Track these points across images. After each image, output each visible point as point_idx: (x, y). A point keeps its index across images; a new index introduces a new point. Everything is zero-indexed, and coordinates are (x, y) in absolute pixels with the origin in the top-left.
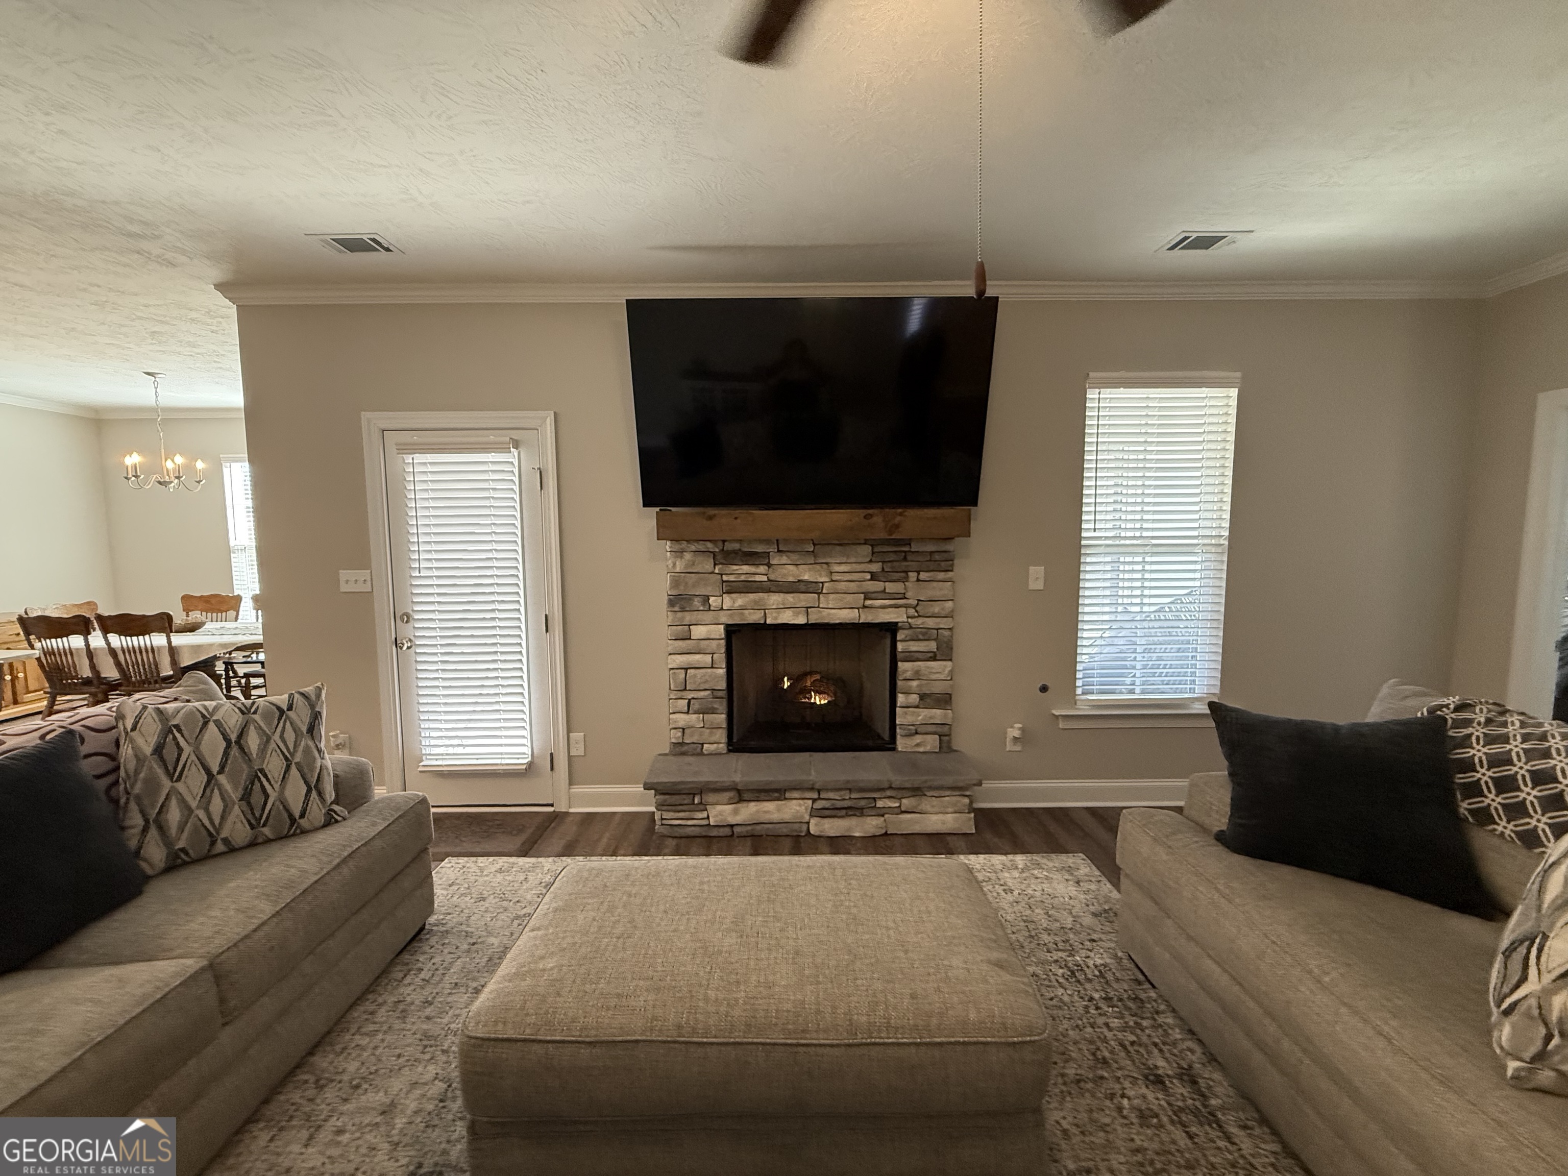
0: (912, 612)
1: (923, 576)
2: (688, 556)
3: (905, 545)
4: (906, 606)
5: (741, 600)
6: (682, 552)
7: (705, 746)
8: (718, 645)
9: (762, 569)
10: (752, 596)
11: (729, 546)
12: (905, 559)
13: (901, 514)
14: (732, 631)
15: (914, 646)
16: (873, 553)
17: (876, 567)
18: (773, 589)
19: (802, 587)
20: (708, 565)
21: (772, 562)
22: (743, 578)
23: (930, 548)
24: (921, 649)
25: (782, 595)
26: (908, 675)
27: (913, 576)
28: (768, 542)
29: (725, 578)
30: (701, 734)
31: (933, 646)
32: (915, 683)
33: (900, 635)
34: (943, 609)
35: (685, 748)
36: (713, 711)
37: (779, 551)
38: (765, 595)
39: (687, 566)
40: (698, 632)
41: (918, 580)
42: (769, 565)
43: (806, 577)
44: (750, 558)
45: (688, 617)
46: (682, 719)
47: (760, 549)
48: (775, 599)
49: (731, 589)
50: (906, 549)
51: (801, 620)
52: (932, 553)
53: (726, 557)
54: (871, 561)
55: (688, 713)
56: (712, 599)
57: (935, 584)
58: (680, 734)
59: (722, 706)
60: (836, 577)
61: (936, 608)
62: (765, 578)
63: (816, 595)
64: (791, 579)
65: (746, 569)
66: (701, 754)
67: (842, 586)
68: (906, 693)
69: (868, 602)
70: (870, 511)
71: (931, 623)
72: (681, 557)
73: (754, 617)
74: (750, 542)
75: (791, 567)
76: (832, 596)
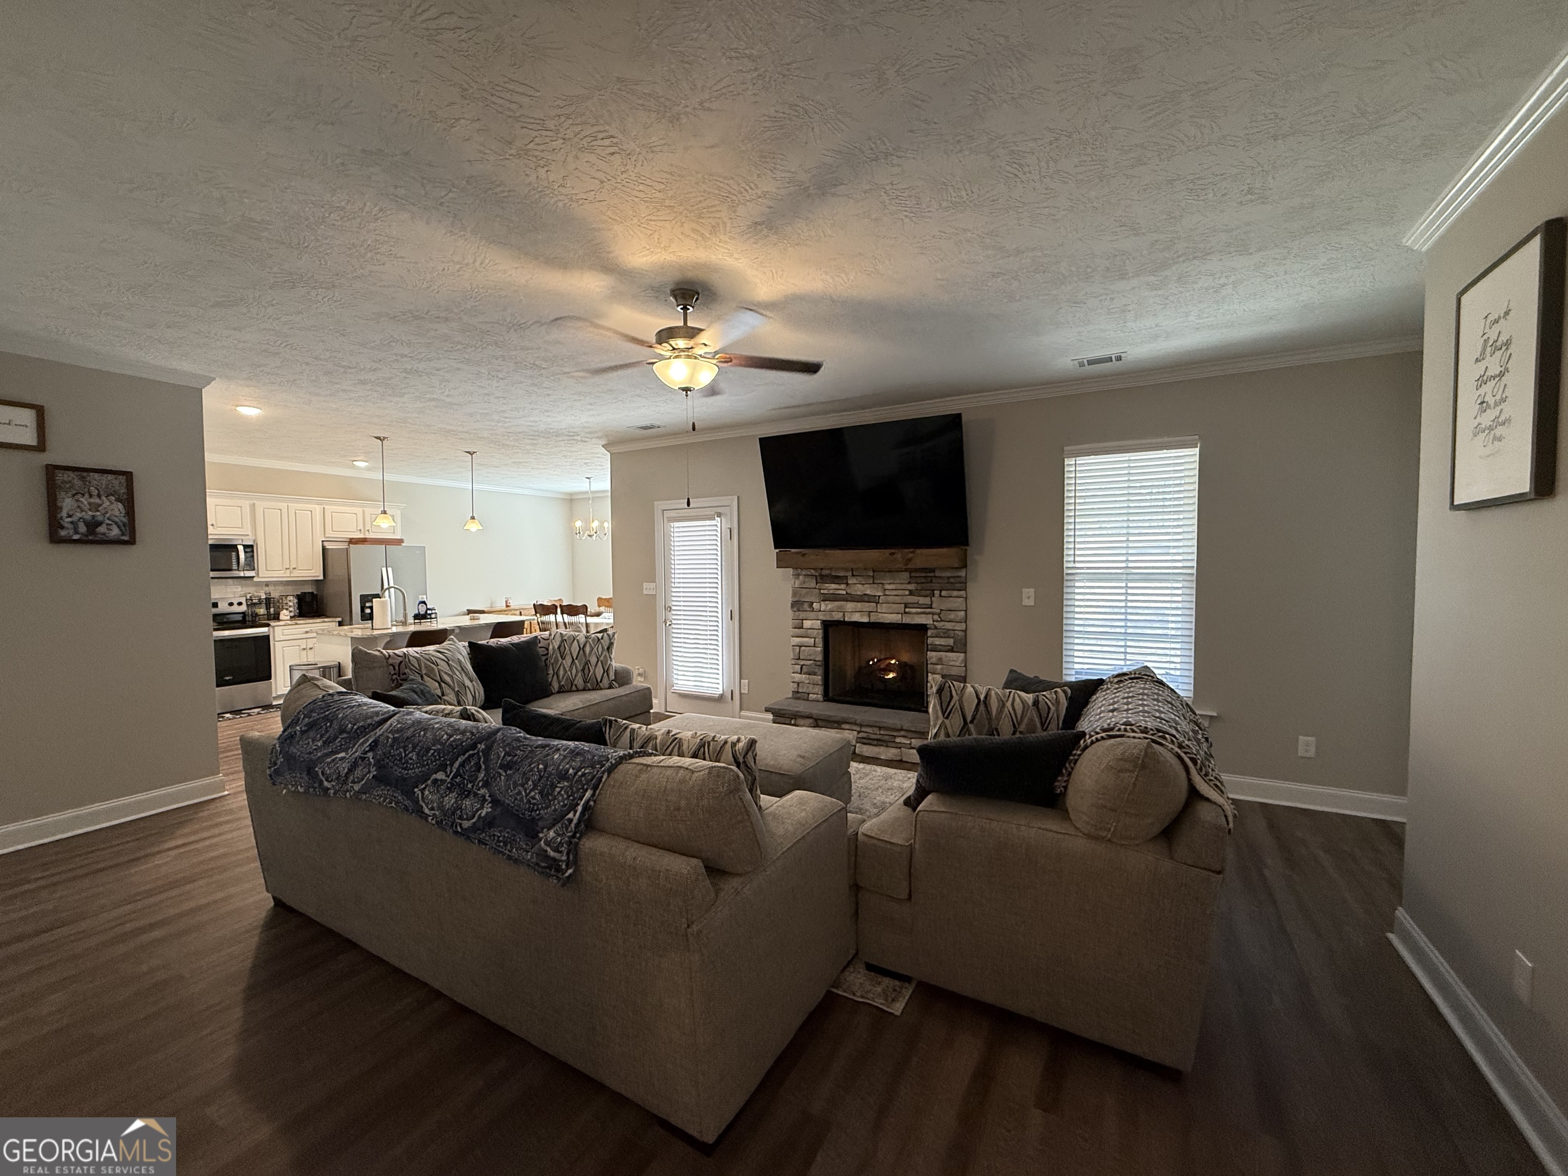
0: (936, 617)
1: (944, 593)
2: (801, 577)
3: (930, 572)
4: (933, 614)
5: (830, 605)
6: (799, 575)
7: (811, 695)
8: (818, 633)
9: (843, 586)
10: (837, 603)
11: (825, 572)
12: (931, 582)
13: (912, 552)
14: (827, 626)
15: (938, 641)
16: (911, 577)
17: (912, 587)
18: (849, 599)
19: (866, 598)
20: (813, 584)
21: (849, 582)
22: (831, 592)
23: (948, 574)
24: (943, 644)
25: (855, 603)
26: (934, 660)
27: (937, 593)
28: (846, 570)
29: (822, 591)
30: (808, 687)
31: (951, 642)
32: (939, 667)
33: (929, 633)
34: (957, 616)
35: (799, 695)
36: (815, 674)
37: (853, 575)
38: (845, 603)
39: (800, 584)
40: (807, 624)
41: (941, 596)
42: (847, 584)
43: (868, 592)
44: (836, 579)
45: (802, 615)
46: (798, 677)
47: (841, 574)
48: (850, 606)
49: (826, 598)
50: (932, 574)
51: (865, 620)
52: (948, 578)
53: (823, 578)
54: (909, 583)
55: (801, 673)
56: (815, 604)
57: (951, 599)
58: (796, 686)
59: (820, 671)
60: (887, 593)
61: (952, 616)
62: (844, 592)
63: (875, 604)
64: (859, 593)
65: (834, 586)
66: (807, 700)
67: (891, 599)
68: (934, 673)
69: (907, 610)
70: (893, 551)
71: (949, 626)
72: (798, 578)
73: (837, 616)
74: (837, 569)
75: (860, 586)
76: (884, 605)
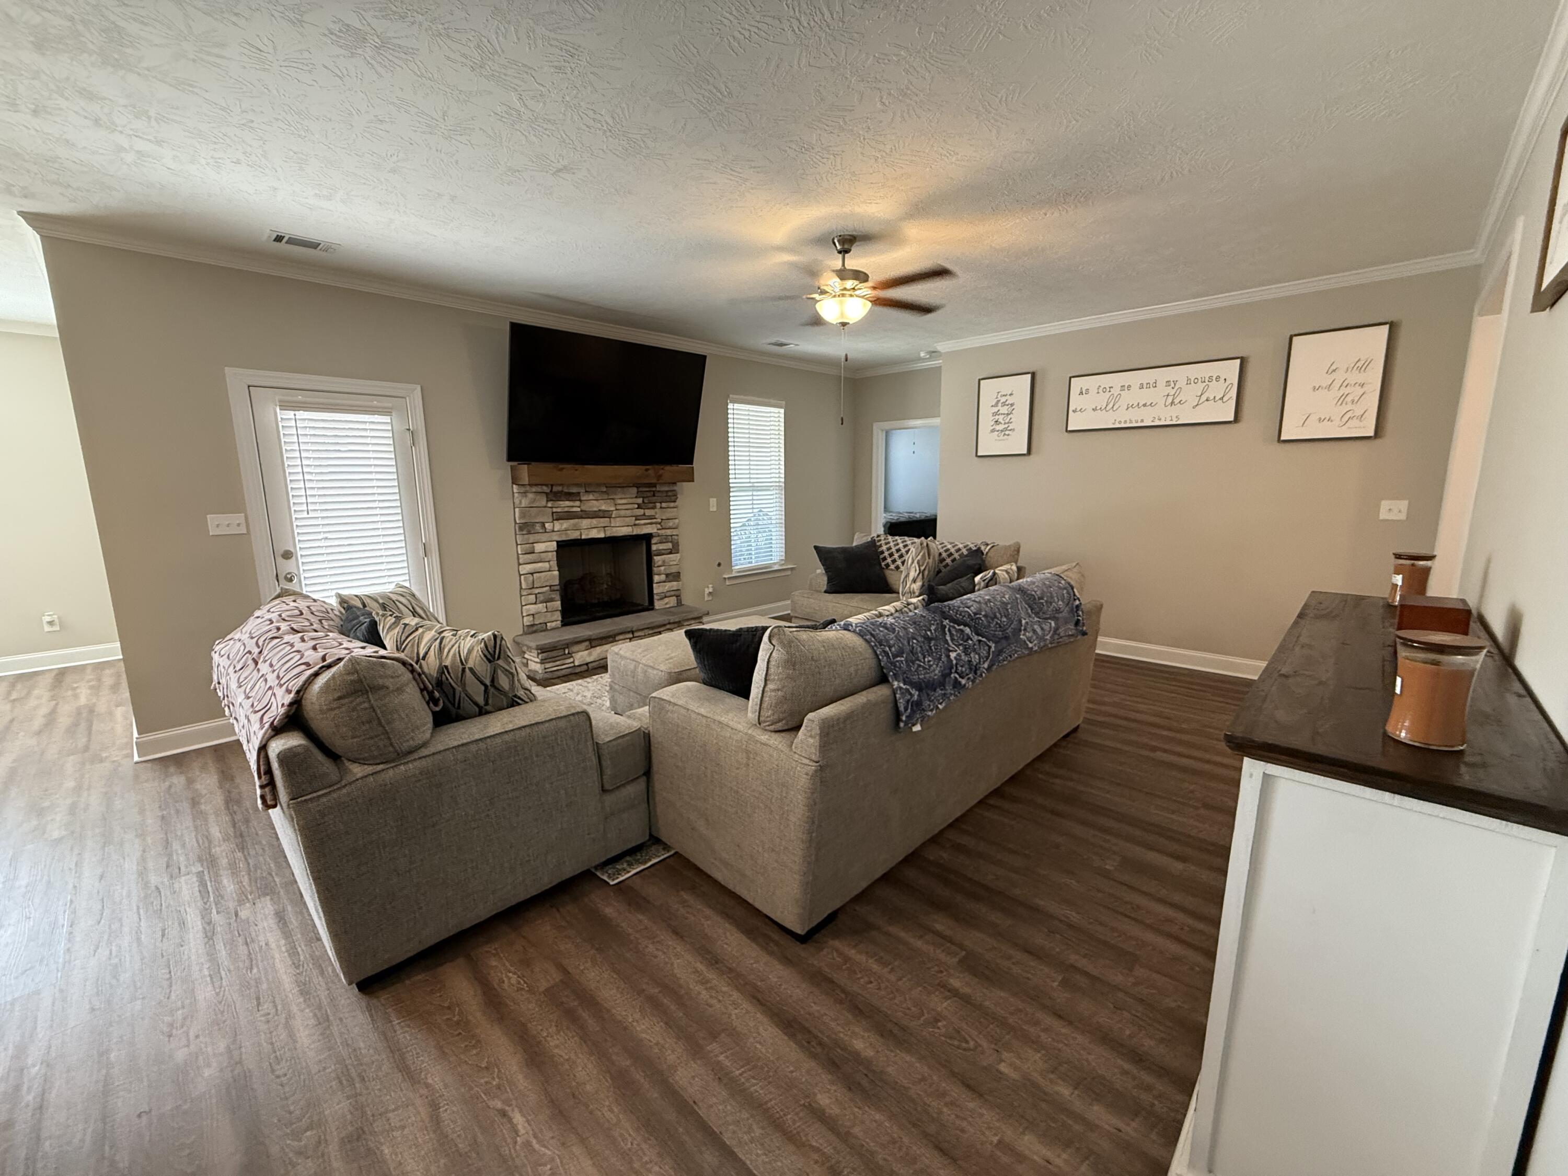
0: (659, 526)
1: (664, 505)
2: (531, 496)
3: (653, 487)
4: (656, 523)
5: (566, 524)
6: (525, 493)
7: (548, 624)
8: (553, 556)
9: (577, 503)
10: (572, 521)
11: (555, 489)
12: (654, 495)
13: (663, 469)
14: (561, 545)
15: (661, 547)
16: (638, 492)
17: (640, 501)
18: (584, 516)
19: (601, 514)
20: (542, 501)
21: (583, 498)
22: (566, 509)
23: (666, 488)
24: (665, 548)
25: (589, 520)
26: (660, 563)
27: (658, 505)
28: (578, 485)
29: (555, 510)
30: (545, 617)
31: (670, 545)
32: (662, 568)
33: (654, 541)
34: (674, 523)
35: (535, 628)
36: (552, 600)
37: (586, 492)
38: (580, 520)
39: (530, 503)
40: (539, 547)
41: (661, 508)
42: (580, 500)
43: (603, 508)
44: (570, 496)
45: (532, 538)
46: (533, 608)
47: (574, 490)
48: (585, 523)
49: (559, 517)
50: (654, 489)
51: (602, 535)
52: (667, 491)
53: (554, 496)
54: (636, 497)
55: (535, 603)
56: (547, 525)
57: (669, 510)
58: (532, 619)
59: (557, 596)
60: (619, 507)
61: (671, 524)
62: (579, 509)
63: (608, 519)
64: (595, 509)
65: (568, 503)
66: (546, 630)
67: (622, 513)
68: (659, 575)
69: (637, 522)
70: (648, 467)
71: (669, 532)
72: (526, 496)
73: (574, 535)
74: (569, 486)
75: (595, 502)
76: (618, 519)
